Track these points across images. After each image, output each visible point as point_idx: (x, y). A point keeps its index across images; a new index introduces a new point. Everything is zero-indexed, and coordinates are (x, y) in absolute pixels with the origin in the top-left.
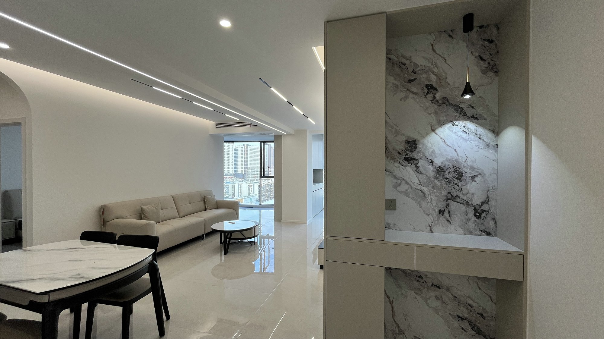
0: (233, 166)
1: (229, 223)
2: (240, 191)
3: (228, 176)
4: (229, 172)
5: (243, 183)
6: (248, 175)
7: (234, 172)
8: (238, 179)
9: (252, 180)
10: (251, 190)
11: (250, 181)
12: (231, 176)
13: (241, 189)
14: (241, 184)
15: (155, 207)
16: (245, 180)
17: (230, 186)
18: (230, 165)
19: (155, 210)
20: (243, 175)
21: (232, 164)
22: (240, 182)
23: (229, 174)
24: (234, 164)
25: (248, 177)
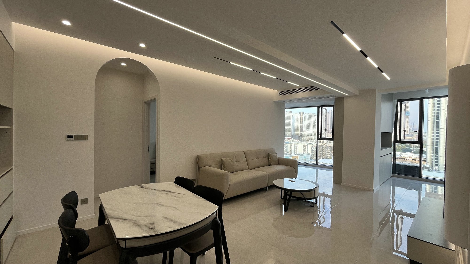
0: (291, 130)
1: (289, 180)
2: (296, 149)
3: (287, 138)
4: (288, 135)
5: (298, 143)
6: (303, 137)
7: (292, 134)
8: (295, 140)
9: (306, 141)
10: (305, 149)
11: (305, 142)
12: (289, 138)
13: (297, 148)
14: (297, 144)
15: (231, 160)
16: (300, 141)
17: (289, 145)
18: (289, 129)
19: (231, 163)
20: (299, 137)
21: (291, 128)
22: (296, 143)
23: (288, 136)
24: (292, 128)
25: (303, 138)
